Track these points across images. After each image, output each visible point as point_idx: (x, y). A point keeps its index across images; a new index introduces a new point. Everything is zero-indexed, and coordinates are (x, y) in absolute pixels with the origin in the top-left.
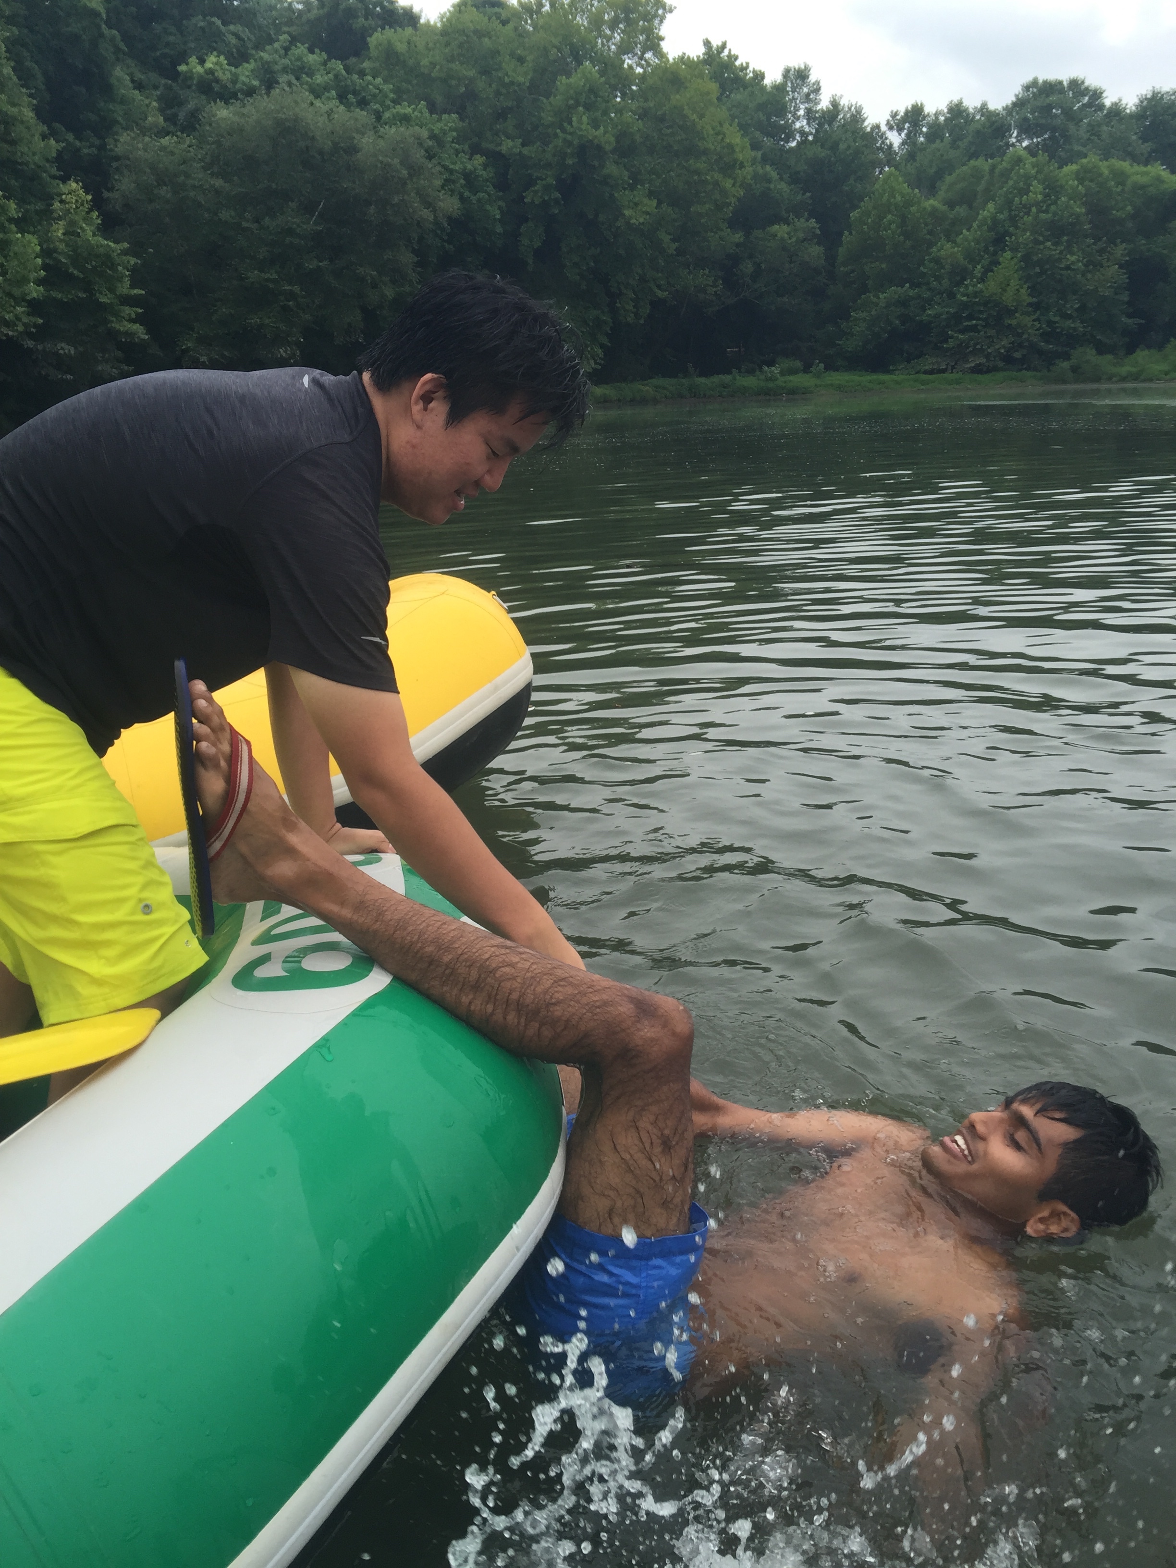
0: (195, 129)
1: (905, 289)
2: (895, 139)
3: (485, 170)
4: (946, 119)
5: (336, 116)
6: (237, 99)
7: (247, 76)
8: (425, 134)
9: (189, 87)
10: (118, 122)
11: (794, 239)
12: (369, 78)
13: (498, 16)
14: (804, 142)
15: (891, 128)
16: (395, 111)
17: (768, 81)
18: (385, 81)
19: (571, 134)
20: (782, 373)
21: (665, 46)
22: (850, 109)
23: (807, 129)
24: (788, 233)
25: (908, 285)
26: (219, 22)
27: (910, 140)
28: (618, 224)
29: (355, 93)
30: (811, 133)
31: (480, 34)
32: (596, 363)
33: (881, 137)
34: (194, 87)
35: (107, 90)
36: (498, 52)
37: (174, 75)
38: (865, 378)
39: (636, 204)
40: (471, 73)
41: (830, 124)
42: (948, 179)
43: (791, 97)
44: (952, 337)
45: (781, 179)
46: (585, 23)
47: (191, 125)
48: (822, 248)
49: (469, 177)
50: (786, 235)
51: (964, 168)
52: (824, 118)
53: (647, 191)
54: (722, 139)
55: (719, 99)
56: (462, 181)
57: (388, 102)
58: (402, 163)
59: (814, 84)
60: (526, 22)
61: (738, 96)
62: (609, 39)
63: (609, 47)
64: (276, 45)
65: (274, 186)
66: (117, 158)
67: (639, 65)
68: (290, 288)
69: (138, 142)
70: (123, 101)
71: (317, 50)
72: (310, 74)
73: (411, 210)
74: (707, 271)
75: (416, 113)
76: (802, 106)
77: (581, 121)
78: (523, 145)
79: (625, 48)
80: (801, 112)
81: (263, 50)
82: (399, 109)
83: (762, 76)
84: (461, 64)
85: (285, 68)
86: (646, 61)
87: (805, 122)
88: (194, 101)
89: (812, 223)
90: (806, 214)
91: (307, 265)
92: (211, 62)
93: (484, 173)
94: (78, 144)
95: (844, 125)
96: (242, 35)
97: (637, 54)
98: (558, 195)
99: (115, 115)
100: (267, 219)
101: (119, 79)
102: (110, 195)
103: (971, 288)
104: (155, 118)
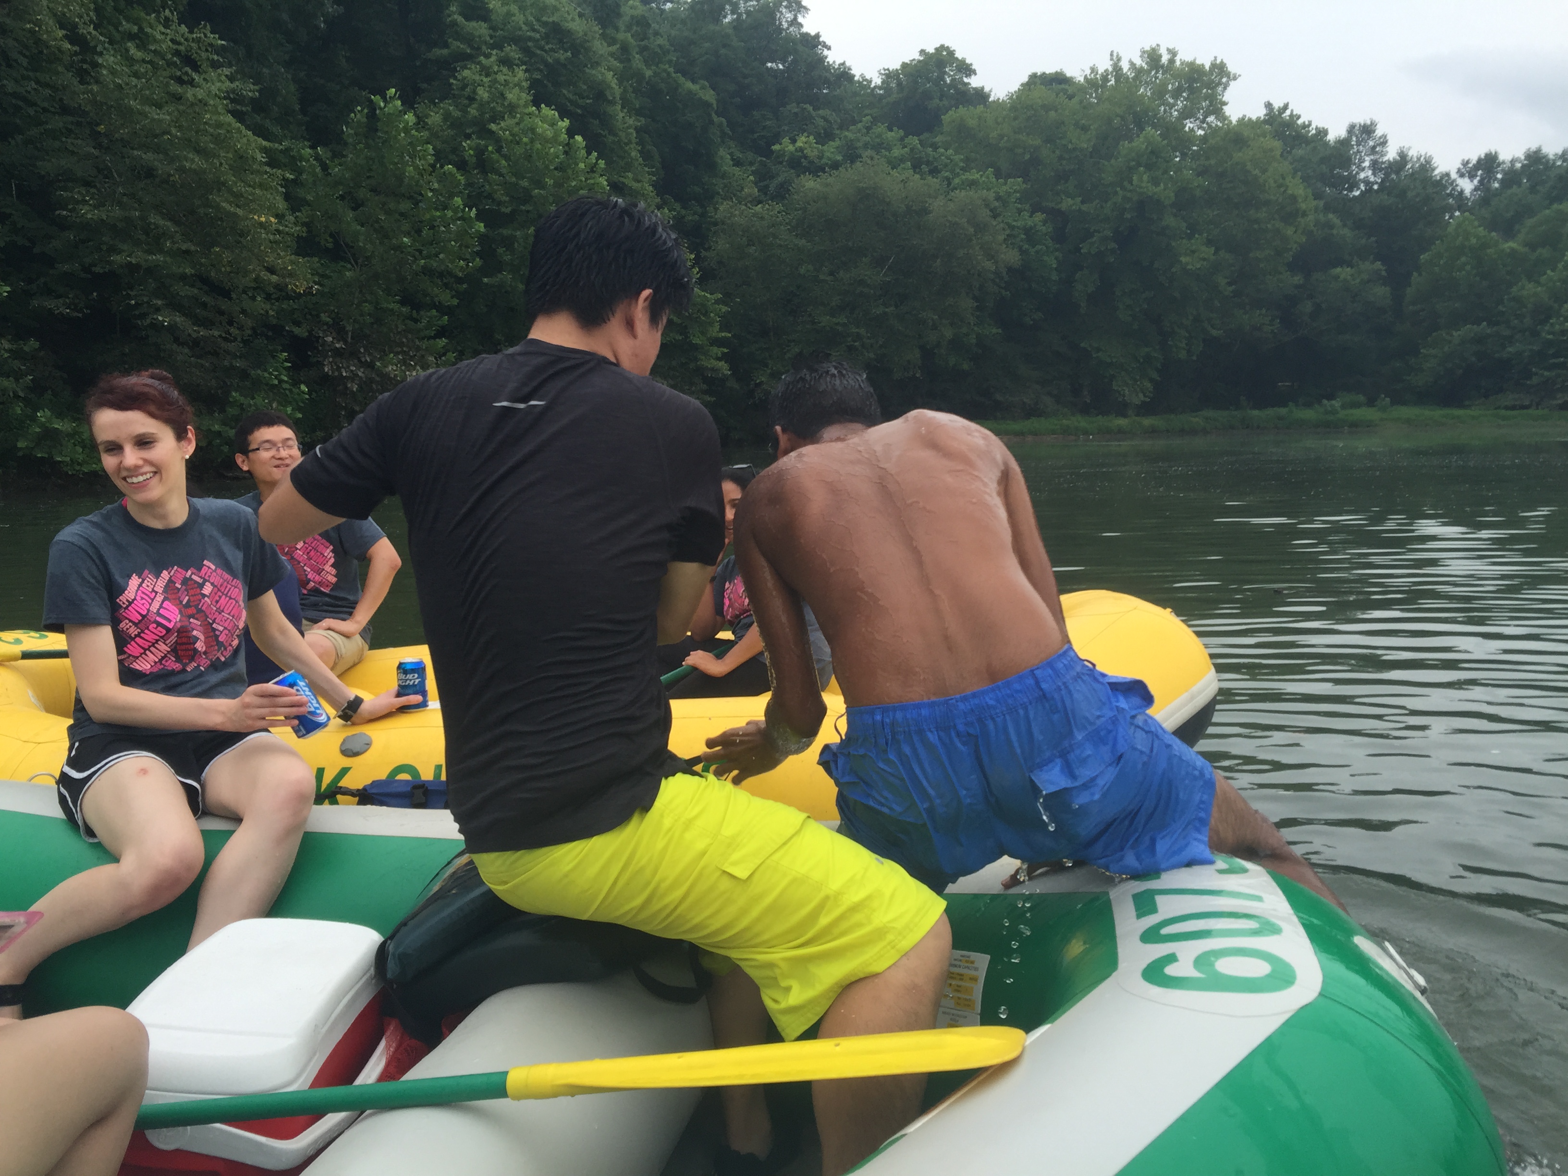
0: (784, 198)
1: (1482, 326)
2: (1467, 186)
3: (1044, 225)
4: (1523, 166)
5: (911, 184)
6: (824, 172)
7: (832, 153)
8: (991, 195)
9: (781, 163)
10: (718, 193)
11: (1358, 281)
12: (942, 150)
13: (1065, 91)
14: (1369, 190)
15: (1462, 175)
16: (963, 177)
17: (1331, 137)
18: (957, 152)
19: (1130, 191)
20: (1343, 407)
21: (1228, 110)
22: (1419, 159)
23: (1372, 179)
24: (1352, 275)
25: (1485, 323)
26: (810, 108)
27: (1483, 185)
28: (1174, 270)
29: (928, 163)
30: (1377, 183)
31: (1047, 108)
32: (1145, 396)
33: (1452, 184)
34: (785, 163)
35: (711, 166)
36: (1063, 123)
37: (768, 153)
38: (1438, 413)
39: (1193, 252)
40: (1038, 142)
41: (1398, 173)
42: (1530, 222)
43: (1355, 150)
44: (1536, 374)
45: (1345, 225)
46: (1149, 94)
47: (782, 194)
48: (1388, 289)
49: (1029, 232)
50: (1349, 277)
51: (1547, 211)
52: (1391, 168)
53: (1205, 240)
54: (1285, 191)
55: (1282, 155)
56: (1023, 236)
57: (958, 170)
58: (968, 222)
59: (1380, 138)
60: (1091, 96)
61: (1299, 152)
62: (1172, 106)
63: (1171, 113)
64: (860, 125)
65: (850, 244)
66: (716, 224)
67: (1200, 128)
68: (857, 330)
69: (736, 210)
70: (724, 176)
71: (895, 129)
72: (889, 149)
73: (974, 262)
74: (1264, 311)
75: (983, 179)
76: (1367, 158)
77: (1142, 181)
78: (1083, 202)
79: (1187, 114)
80: (1367, 164)
81: (848, 130)
82: (968, 176)
83: (1325, 132)
84: (1028, 134)
85: (866, 144)
86: (1207, 123)
87: (1370, 172)
88: (784, 174)
89: (1378, 265)
90: (1372, 257)
91: (874, 311)
92: (801, 141)
93: (1044, 228)
94: (683, 212)
95: (1413, 174)
96: (830, 119)
97: (1199, 118)
98: (1113, 245)
99: (717, 187)
100: (841, 272)
101: (722, 158)
102: (707, 254)
103: (1557, 327)
104: (751, 190)
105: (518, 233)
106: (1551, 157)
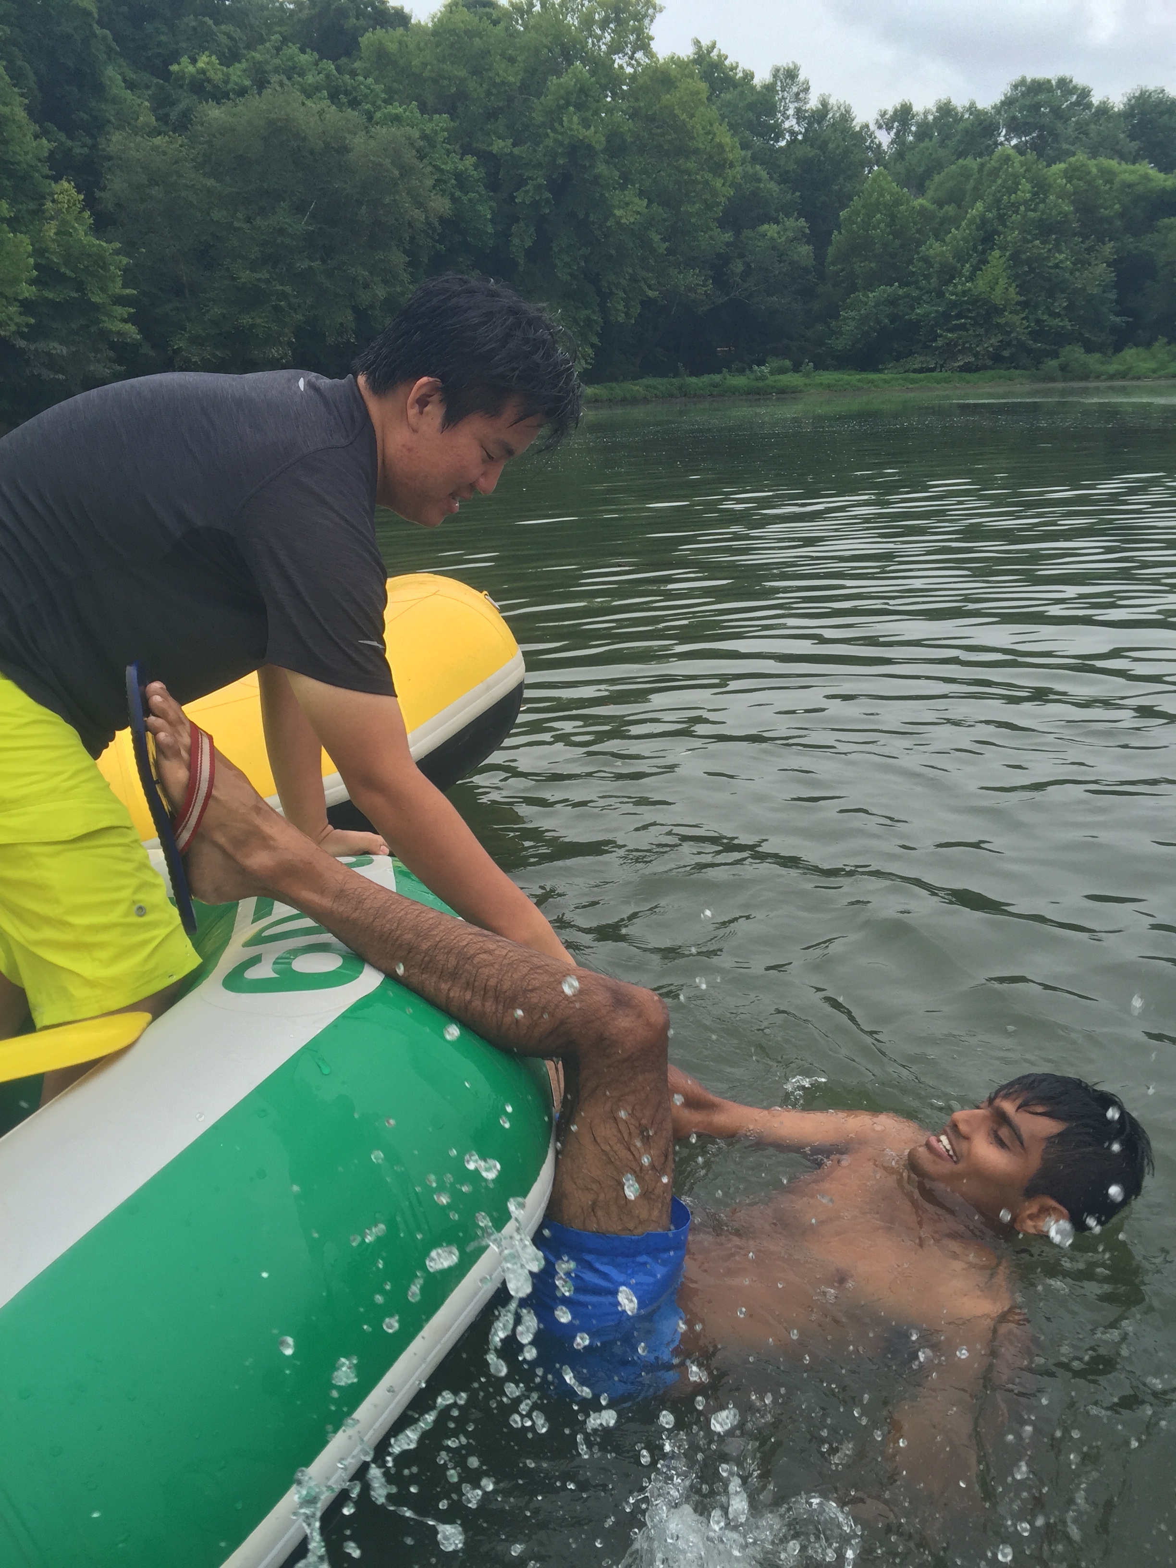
0: (187, 129)
1: (894, 287)
2: (884, 138)
3: (475, 170)
4: (935, 118)
5: (327, 116)
6: (229, 99)
7: (239, 76)
8: (416, 134)
9: (181, 87)
10: (109, 121)
11: (783, 239)
12: (361, 78)
13: (489, 16)
14: (793, 142)
15: (880, 127)
16: (386, 111)
17: (757, 81)
18: (377, 82)
19: (562, 133)
20: (772, 373)
21: (654, 46)
22: (839, 108)
23: (796, 128)
24: (778, 233)
25: (896, 284)
26: (211, 23)
27: (899, 139)
28: (608, 224)
29: (346, 93)
30: (801, 133)
31: (471, 34)
32: (587, 363)
33: (870, 136)
34: (185, 87)
35: (99, 89)
36: (489, 52)
37: (166, 75)
38: (853, 378)
39: (627, 204)
40: (462, 73)
41: (819, 123)
42: (937, 178)
43: (780, 96)
44: (941, 336)
45: (771, 178)
46: (576, 23)
47: (183, 125)
48: (811, 247)
49: (461, 178)
50: (776, 235)
51: (953, 167)
52: (814, 117)
53: (637, 191)
54: (712, 139)
55: (709, 99)
56: (453, 181)
57: (379, 102)
58: (393, 163)
59: (803, 84)
60: (517, 23)
61: (727, 96)
62: (599, 38)
63: (599, 47)
64: (268, 45)
65: (266, 185)
66: (110, 158)
67: (629, 64)
68: (281, 288)
69: (130, 142)
70: (115, 100)
71: (308, 50)
72: (302, 74)
73: (402, 211)
74: (697, 271)
75: (407, 113)
76: (791, 106)
77: (572, 122)
78: (514, 145)
79: (616, 48)
80: (791, 112)
81: (255, 50)
82: (390, 109)
83: (752, 76)
84: (453, 63)
85: (276, 68)
86: (636, 60)
87: (795, 121)
88: (186, 100)
89: (802, 222)
90: (796, 213)
91: (298, 265)
92: (203, 61)
93: (476, 173)
94: (69, 143)
95: (833, 124)
96: (234, 35)
97: (627, 54)
98: (547, 195)
99: (107, 114)
100: (259, 219)
101: (110, 79)
102: (102, 194)
103: (960, 287)
104: (147, 118)
106: (960, 109)
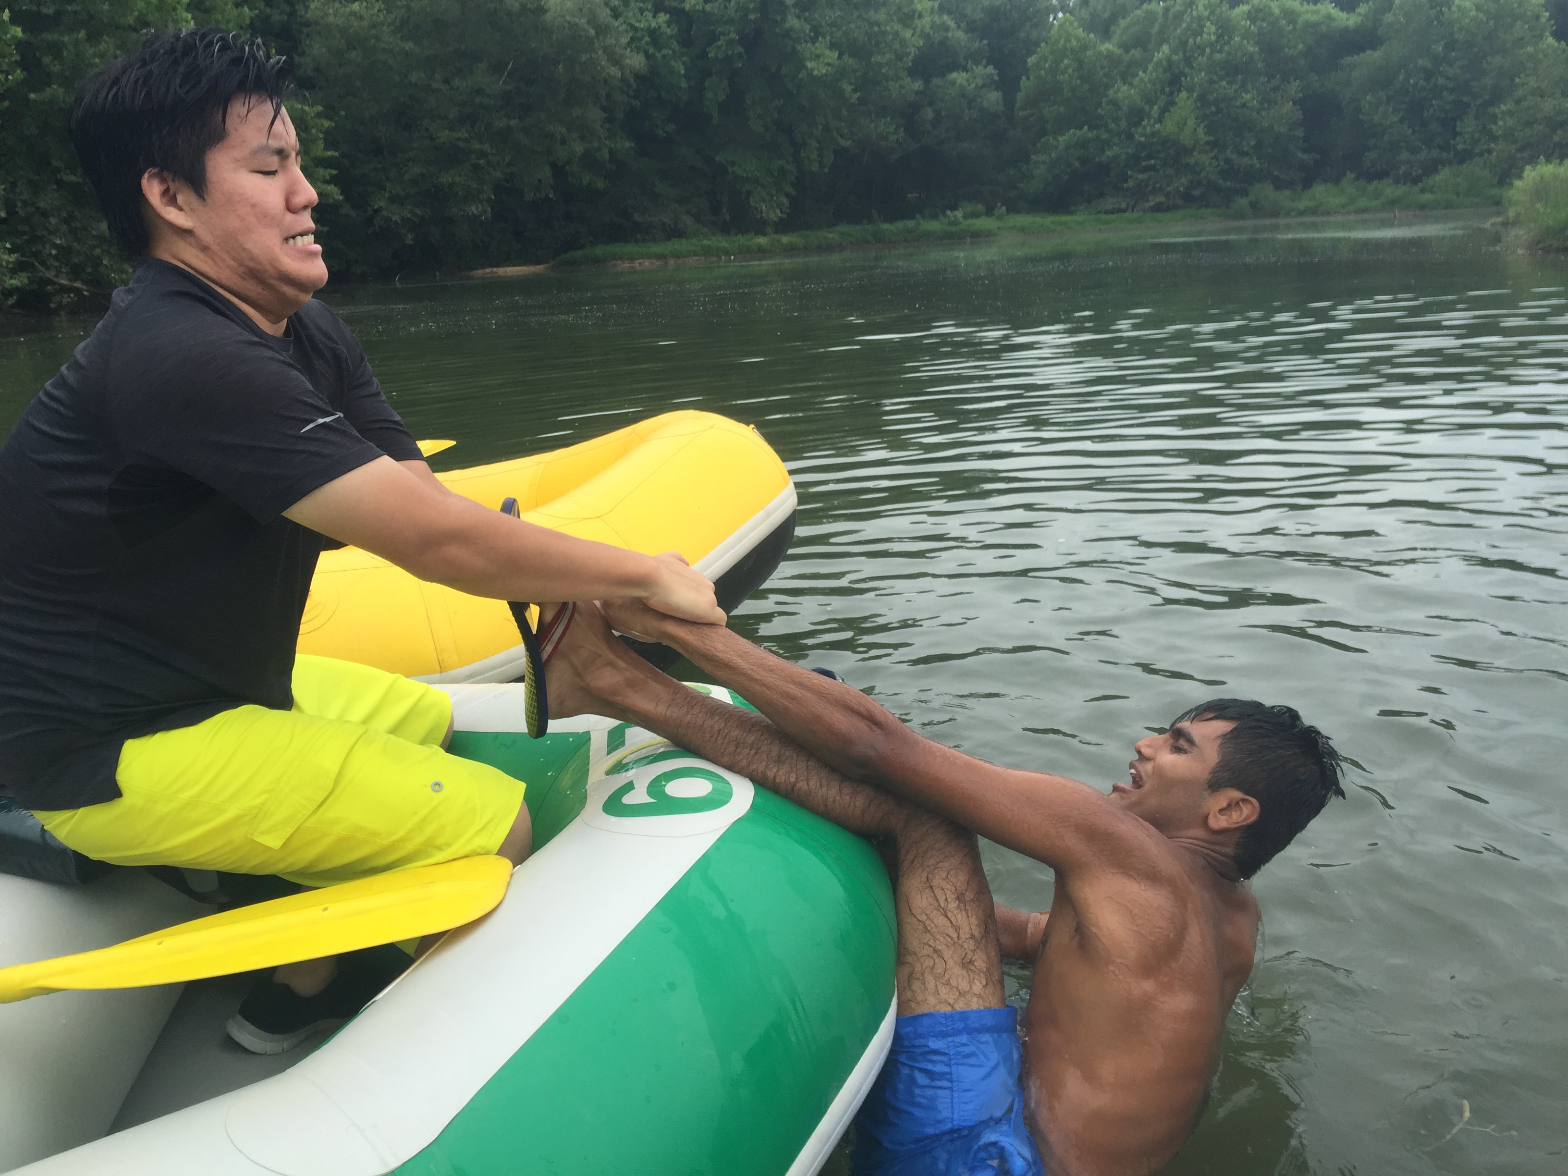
1: (1083, 131)
3: (669, 27)
11: (973, 86)
20: (965, 217)
24: (968, 80)
25: (1086, 127)
28: (801, 76)
32: (781, 212)
38: (1049, 220)
39: (818, 56)
42: (1123, 23)
44: (1131, 177)
45: (959, 27)
48: (1000, 93)
49: (653, 33)
50: (965, 82)
51: (1138, 12)
53: (828, 43)
56: (648, 39)
58: (589, 22)
65: (463, 47)
66: (307, 24)
68: (480, 146)
69: (328, 8)
73: (599, 68)
74: (888, 119)
78: (706, 2)
89: (990, 69)
90: (984, 61)
91: (497, 124)
93: (668, 30)
94: (269, 11)
98: (740, 49)
100: (457, 80)
103: (1148, 129)
105: (66, 39)
